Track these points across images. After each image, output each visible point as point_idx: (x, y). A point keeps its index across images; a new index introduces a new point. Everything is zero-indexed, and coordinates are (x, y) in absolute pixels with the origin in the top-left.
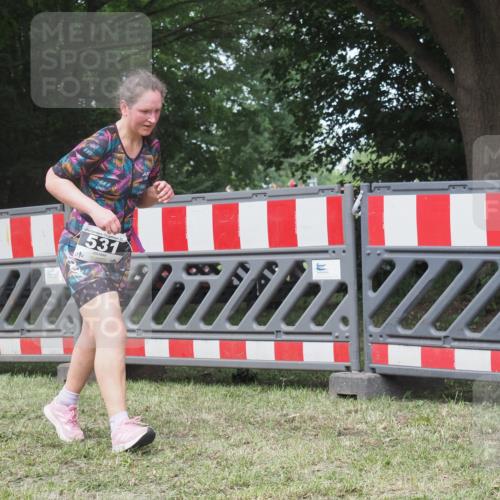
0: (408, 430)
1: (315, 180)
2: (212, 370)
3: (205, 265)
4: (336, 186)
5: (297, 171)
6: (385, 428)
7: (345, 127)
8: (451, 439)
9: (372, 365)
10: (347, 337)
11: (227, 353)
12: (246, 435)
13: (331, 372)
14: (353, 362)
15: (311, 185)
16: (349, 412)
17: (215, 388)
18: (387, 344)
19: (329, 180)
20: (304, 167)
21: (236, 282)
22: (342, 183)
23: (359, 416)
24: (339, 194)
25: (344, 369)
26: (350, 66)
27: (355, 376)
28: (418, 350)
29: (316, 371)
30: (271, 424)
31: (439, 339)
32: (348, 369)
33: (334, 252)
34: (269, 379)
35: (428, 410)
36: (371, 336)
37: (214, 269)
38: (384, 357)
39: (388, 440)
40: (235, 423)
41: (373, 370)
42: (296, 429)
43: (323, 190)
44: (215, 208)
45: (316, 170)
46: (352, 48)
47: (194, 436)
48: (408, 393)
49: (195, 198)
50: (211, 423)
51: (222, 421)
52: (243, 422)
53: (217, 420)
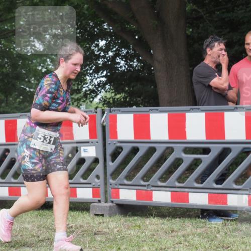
0: (129, 232)
1: (84, 107)
4: (93, 110)
5: (75, 102)
6: (118, 231)
7: (98, 80)
8: (151, 236)
9: (111, 199)
10: (99, 185)
12: (47, 235)
13: (91, 203)
14: (102, 198)
15: (82, 109)
16: (100, 223)
19: (91, 106)
20: (78, 100)
22: (96, 108)
23: (105, 225)
24: (95, 114)
25: (97, 201)
26: (101, 49)
27: (103, 205)
28: (134, 192)
29: (84, 203)
31: (145, 186)
32: (99, 201)
33: (92, 142)
35: (140, 222)
36: (111, 185)
38: (118, 195)
39: (119, 237)
40: (42, 229)
41: (112, 202)
42: (73, 232)
43: (87, 112)
45: (84, 101)
46: (102, 40)
47: (21, 236)
48: (130, 213)
49: (22, 115)
50: (30, 229)
51: (35, 228)
52: (46, 229)
53: (33, 228)
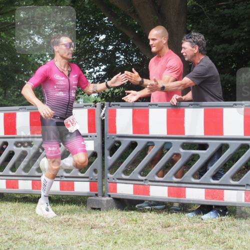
0: (126, 226)
1: (82, 100)
2: (28, 195)
3: (25, 142)
4: (92, 104)
6: (114, 225)
7: (97, 74)
8: (147, 231)
9: (109, 193)
10: (97, 179)
11: (36, 187)
12: (44, 228)
13: (88, 196)
14: (99, 192)
15: (80, 103)
16: (97, 217)
17: (29, 205)
18: (116, 183)
19: (89, 100)
20: (77, 92)
21: (41, 151)
22: (95, 102)
23: (102, 219)
24: (94, 108)
25: (95, 195)
26: (101, 43)
27: (100, 199)
28: (132, 186)
29: (81, 196)
30: (57, 223)
31: (142, 181)
32: (97, 195)
33: (91, 137)
34: (57, 200)
35: (136, 216)
36: (108, 179)
37: (30, 144)
38: (115, 190)
39: (116, 231)
40: (39, 222)
41: (109, 196)
42: (70, 225)
43: (86, 106)
44: (31, 113)
45: (83, 94)
46: (102, 35)
47: (18, 229)
48: (126, 208)
49: (21, 109)
50: (27, 222)
51: (32, 221)
52: (43, 222)
53: (30, 221)
